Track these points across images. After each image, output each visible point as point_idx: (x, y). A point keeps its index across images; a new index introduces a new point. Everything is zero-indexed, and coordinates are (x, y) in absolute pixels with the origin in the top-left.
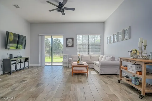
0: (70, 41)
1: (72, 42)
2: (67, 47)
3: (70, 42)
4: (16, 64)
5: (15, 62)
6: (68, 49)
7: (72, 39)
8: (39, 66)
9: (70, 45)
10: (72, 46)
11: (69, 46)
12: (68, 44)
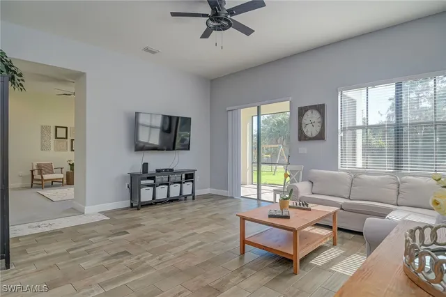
0: (312, 117)
1: (320, 120)
2: (300, 139)
3: (312, 123)
4: (153, 186)
5: (152, 181)
6: (305, 148)
7: (320, 109)
8: (226, 197)
9: (311, 131)
10: (320, 137)
11: (309, 135)
12: (305, 131)
